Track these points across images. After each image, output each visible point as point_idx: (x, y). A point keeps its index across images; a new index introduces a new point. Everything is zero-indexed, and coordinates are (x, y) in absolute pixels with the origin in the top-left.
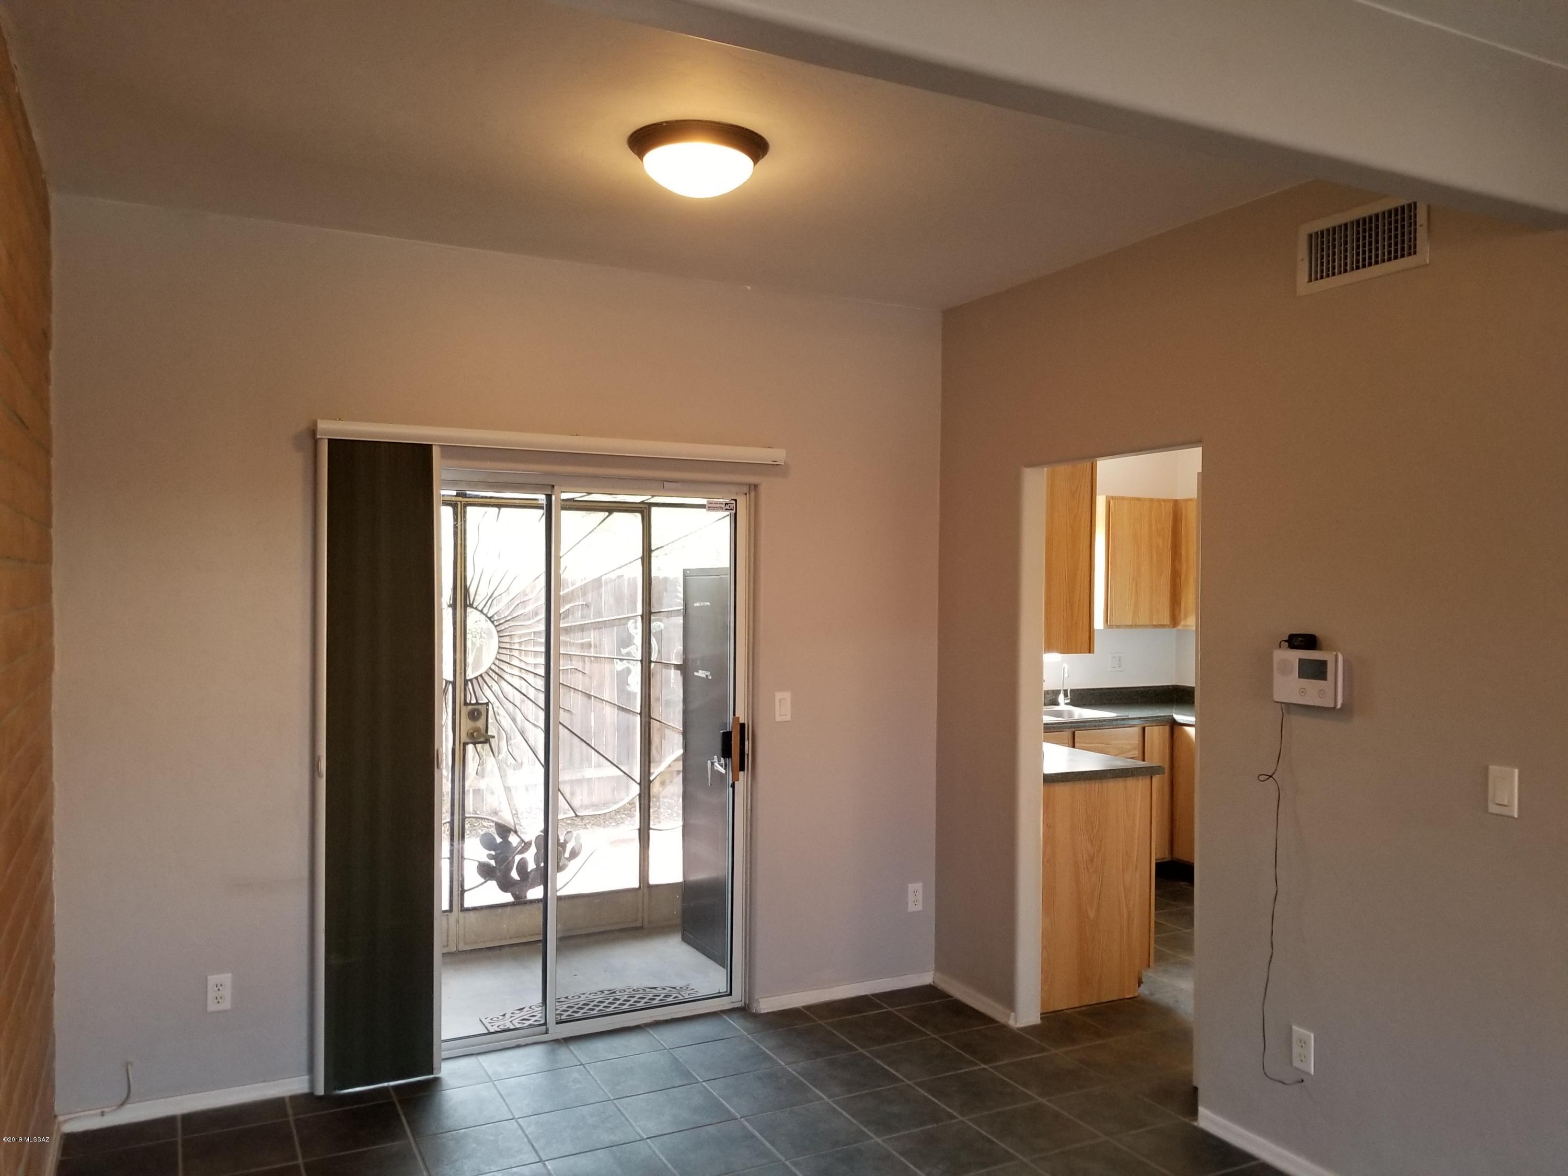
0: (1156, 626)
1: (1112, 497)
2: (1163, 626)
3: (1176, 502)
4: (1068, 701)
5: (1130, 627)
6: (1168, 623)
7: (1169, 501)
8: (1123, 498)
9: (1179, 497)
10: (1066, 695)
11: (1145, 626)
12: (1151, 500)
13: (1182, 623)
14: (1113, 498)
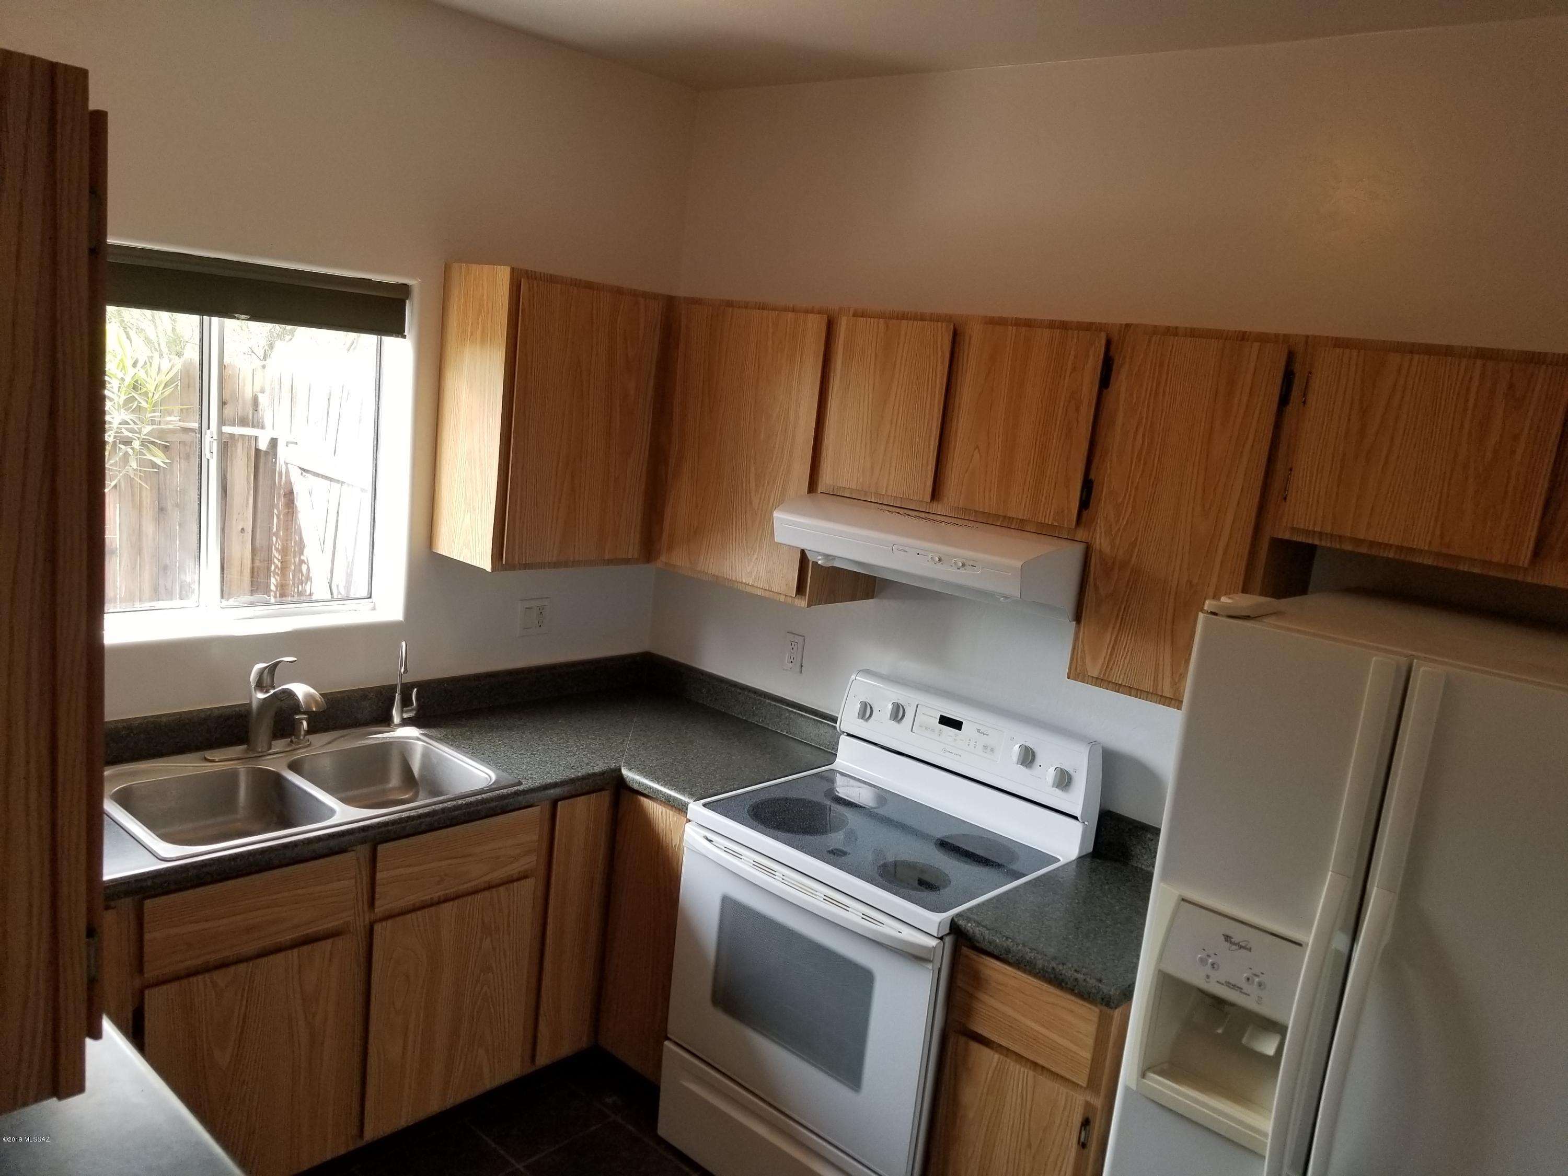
0: (609, 562)
1: (527, 272)
2: (627, 561)
3: (670, 303)
4: (411, 714)
5: (556, 565)
6: (636, 556)
7: (655, 297)
8: (552, 279)
9: (682, 291)
10: (406, 702)
11: (591, 563)
12: (618, 291)
13: (663, 558)
14: (531, 276)
